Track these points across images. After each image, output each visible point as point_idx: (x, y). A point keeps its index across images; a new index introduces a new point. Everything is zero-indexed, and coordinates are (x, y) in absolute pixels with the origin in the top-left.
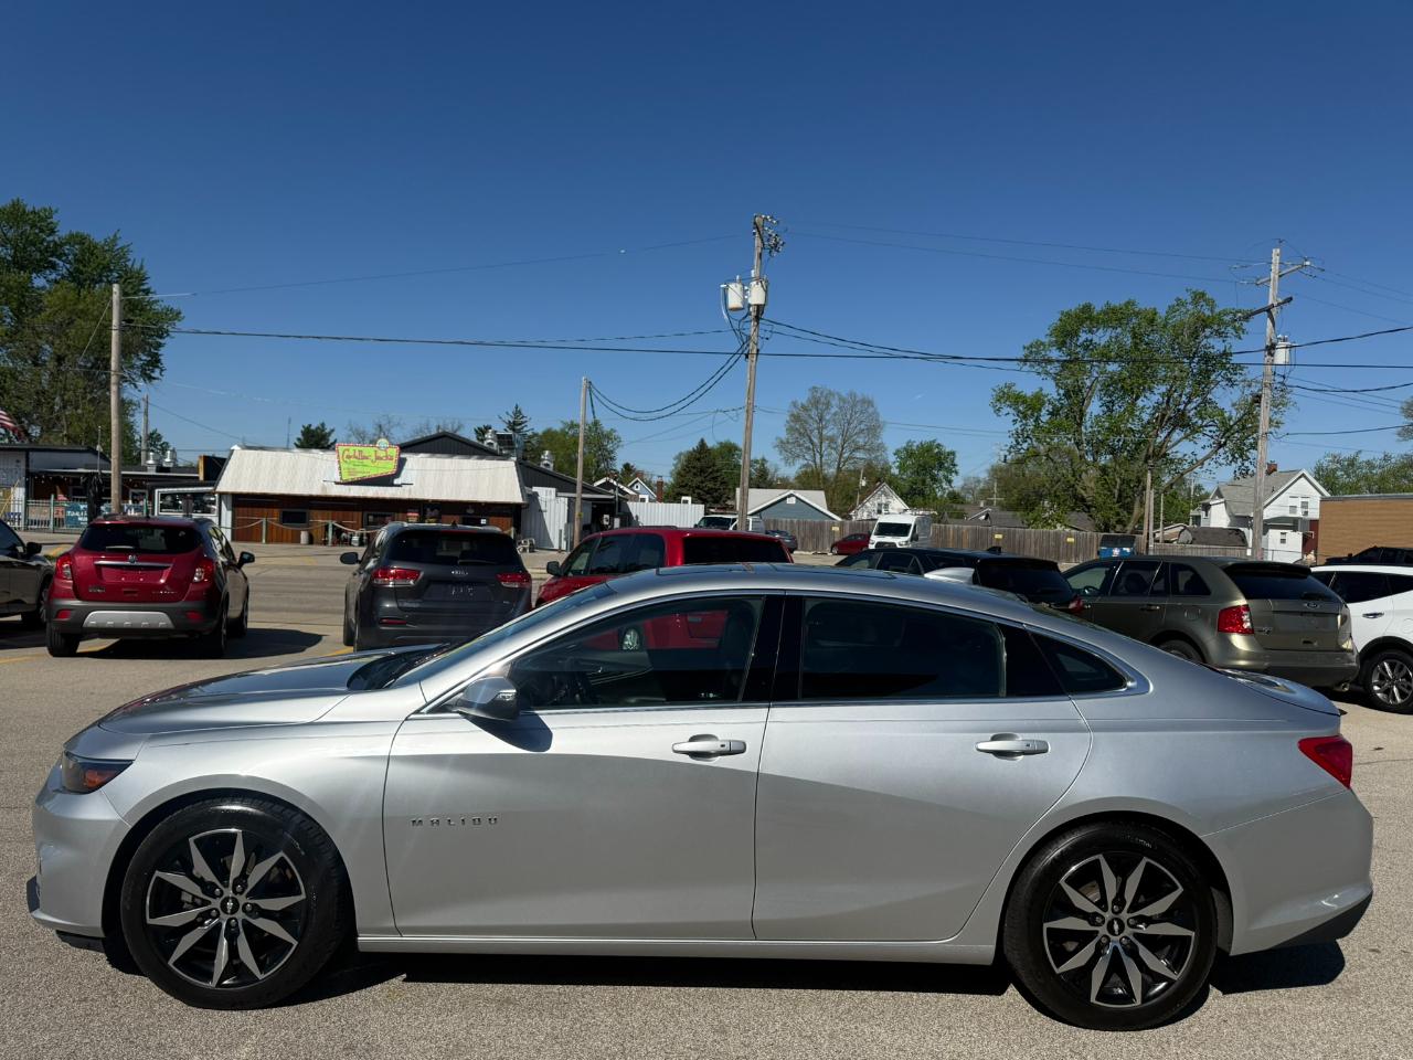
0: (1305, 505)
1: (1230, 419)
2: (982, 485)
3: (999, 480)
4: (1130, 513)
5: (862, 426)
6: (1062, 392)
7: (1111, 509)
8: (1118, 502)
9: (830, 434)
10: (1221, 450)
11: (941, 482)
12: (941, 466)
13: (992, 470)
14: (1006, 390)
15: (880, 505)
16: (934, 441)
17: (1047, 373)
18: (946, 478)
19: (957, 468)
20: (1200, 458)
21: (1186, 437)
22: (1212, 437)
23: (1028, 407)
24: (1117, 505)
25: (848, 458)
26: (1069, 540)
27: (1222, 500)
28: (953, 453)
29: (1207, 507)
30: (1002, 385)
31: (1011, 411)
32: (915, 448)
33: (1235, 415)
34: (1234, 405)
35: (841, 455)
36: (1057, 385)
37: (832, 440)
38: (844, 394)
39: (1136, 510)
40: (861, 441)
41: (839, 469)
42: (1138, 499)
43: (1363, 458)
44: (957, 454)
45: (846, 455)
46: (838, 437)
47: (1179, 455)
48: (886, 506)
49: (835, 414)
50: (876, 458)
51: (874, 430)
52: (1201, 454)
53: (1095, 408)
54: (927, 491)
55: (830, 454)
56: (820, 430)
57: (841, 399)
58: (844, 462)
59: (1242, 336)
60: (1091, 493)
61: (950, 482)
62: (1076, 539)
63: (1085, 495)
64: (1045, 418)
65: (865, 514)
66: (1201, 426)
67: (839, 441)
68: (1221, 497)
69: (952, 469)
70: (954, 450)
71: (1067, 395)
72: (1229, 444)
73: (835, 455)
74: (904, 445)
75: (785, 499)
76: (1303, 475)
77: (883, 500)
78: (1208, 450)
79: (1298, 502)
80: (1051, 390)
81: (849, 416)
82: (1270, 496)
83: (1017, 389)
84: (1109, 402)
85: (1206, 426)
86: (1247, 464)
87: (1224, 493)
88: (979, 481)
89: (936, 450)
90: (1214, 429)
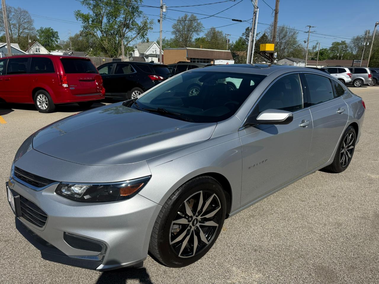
0: (156, 51)
1: (140, 26)
2: (65, 43)
3: (73, 41)
4: (118, 52)
5: (25, 21)
6: (95, 14)
7: (112, 51)
8: (114, 49)
9: (13, 23)
10: (138, 35)
11: (54, 42)
12: (54, 36)
13: (70, 38)
14: (78, 12)
15: (36, 49)
16: (50, 28)
17: (90, 8)
18: (56, 40)
19: (59, 37)
20: (133, 37)
21: (130, 31)
22: (135, 31)
23: (86, 18)
24: (114, 50)
25: (22, 32)
26: (103, 60)
27: (137, 49)
28: (57, 32)
29: (134, 51)
30: (77, 10)
31: (81, 19)
32: (44, 30)
33: (142, 26)
34: (141, 22)
35: (19, 31)
36: (93, 12)
37: (14, 25)
38: (16, 8)
39: (119, 51)
40: (26, 26)
41: (19, 36)
42: (119, 48)
43: (166, 39)
44: (58, 33)
45: (21, 31)
46: (17, 24)
47: (128, 36)
48: (39, 49)
49: (14, 15)
50: (32, 33)
51: (30, 22)
52: (134, 36)
53: (105, 20)
54: (50, 45)
55: (14, 30)
56: (9, 21)
57: (15, 10)
58: (21, 33)
59: (142, 3)
60: (107, 46)
61: (57, 42)
62: (105, 60)
63: (105, 47)
64: (90, 22)
65: (32, 52)
66: (133, 28)
67: (17, 25)
68: (137, 48)
69: (57, 37)
70: (57, 31)
71: (96, 15)
72: (140, 34)
73: (17, 31)
74: (40, 28)
75: (4, 46)
76: (155, 43)
77: (37, 47)
78: (135, 35)
79: (154, 50)
80: (91, 13)
81: (19, 16)
82: (148, 48)
83: (82, 12)
84: (109, 19)
85: (134, 28)
86: (144, 39)
87: (137, 47)
88: (64, 42)
89: (51, 31)
90: (136, 29)
